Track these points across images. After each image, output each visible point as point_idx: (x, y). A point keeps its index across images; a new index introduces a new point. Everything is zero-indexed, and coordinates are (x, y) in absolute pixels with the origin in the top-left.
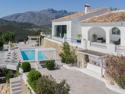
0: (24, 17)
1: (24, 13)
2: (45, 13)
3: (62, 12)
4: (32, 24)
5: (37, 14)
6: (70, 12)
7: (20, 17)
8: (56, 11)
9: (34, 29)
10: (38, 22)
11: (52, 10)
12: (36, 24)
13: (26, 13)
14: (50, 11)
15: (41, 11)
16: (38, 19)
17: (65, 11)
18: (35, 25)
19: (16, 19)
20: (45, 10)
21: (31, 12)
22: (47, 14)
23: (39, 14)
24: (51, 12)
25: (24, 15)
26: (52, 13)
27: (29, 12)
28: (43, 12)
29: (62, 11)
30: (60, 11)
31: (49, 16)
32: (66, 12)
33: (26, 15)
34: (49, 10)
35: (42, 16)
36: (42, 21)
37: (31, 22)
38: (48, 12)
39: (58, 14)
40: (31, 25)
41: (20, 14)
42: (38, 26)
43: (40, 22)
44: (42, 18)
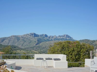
0: (9, 41)
1: (9, 37)
3: (43, 36)
5: (21, 37)
6: (50, 36)
7: (6, 40)
8: (38, 35)
9: (18, 51)
10: (22, 45)
12: (20, 46)
13: (11, 37)
14: (32, 35)
16: (22, 43)
17: (45, 35)
19: (2, 42)
20: (28, 34)
22: (29, 37)
23: (23, 37)
24: (33, 35)
25: (10, 38)
26: (35, 36)
27: (14, 36)
28: (27, 36)
29: (43, 35)
30: (41, 36)
31: (32, 40)
33: (11, 39)
34: (32, 34)
35: (25, 39)
36: (25, 44)
37: (16, 45)
38: (30, 36)
39: (40, 37)
40: (15, 47)
41: (6, 37)
42: (22, 48)
43: (23, 45)
44: (25, 42)
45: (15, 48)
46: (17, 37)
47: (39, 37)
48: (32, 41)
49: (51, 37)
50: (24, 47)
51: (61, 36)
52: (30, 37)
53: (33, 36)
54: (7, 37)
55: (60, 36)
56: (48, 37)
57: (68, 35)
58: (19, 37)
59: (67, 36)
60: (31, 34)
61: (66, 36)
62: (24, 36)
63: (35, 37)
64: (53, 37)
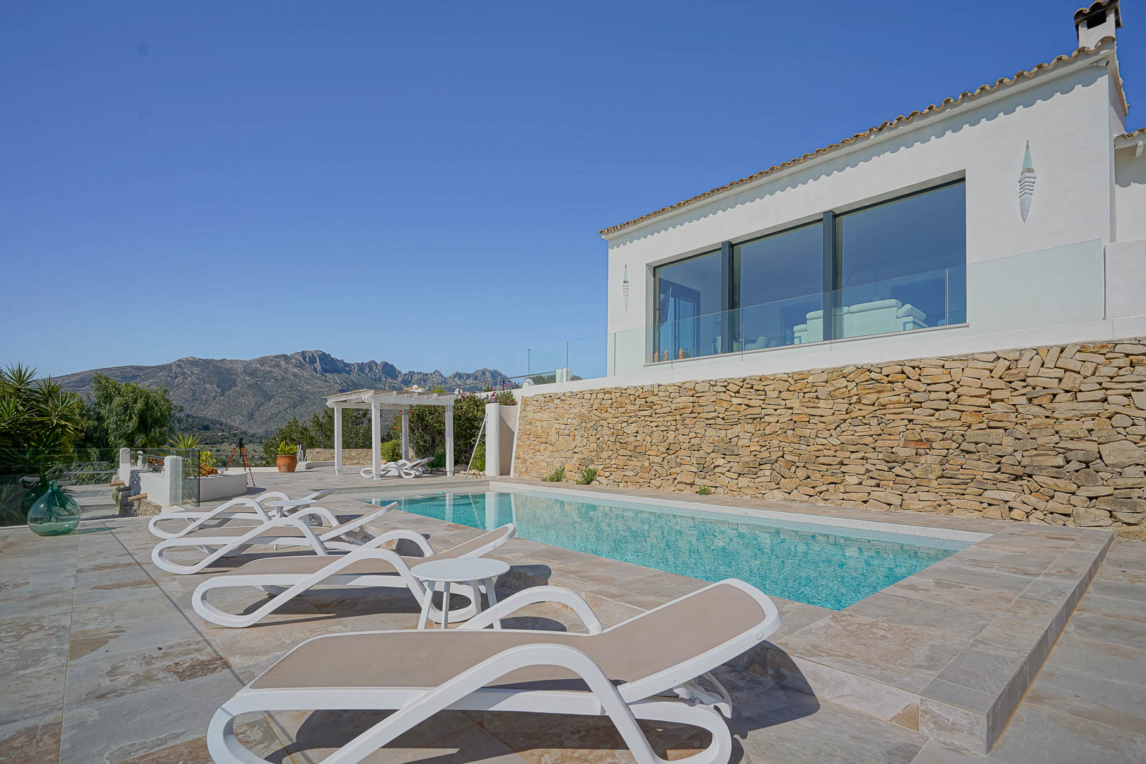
1: (162, 368)
2: (286, 371)
3: (371, 369)
4: (212, 422)
5: (244, 372)
6: (412, 374)
8: (346, 365)
10: (251, 416)
11: (324, 357)
12: (236, 422)
14: (313, 361)
15: (263, 361)
16: (249, 402)
17: (385, 365)
18: (231, 427)
20: (286, 358)
21: (207, 362)
22: (295, 375)
23: (253, 373)
24: (318, 366)
25: (166, 375)
26: (325, 371)
27: (194, 363)
28: (278, 365)
29: (371, 365)
30: (361, 367)
31: (309, 387)
32: (389, 370)
33: (180, 379)
34: (308, 359)
35: (269, 384)
36: (270, 408)
37: (210, 413)
38: (301, 366)
39: (354, 376)
40: (206, 428)
41: (139, 369)
42: (251, 432)
43: (257, 414)
44: (270, 397)
45: (208, 433)
46: (217, 367)
47: (349, 373)
48: (313, 394)
49: (416, 378)
50: (264, 428)
51: (469, 376)
52: (296, 370)
53: (315, 369)
54: (148, 368)
55: (459, 376)
56: (400, 379)
57: (500, 374)
58: (231, 369)
59: (495, 374)
60: (304, 358)
61: (488, 375)
62: (262, 365)
63: (328, 375)
64: (425, 381)
